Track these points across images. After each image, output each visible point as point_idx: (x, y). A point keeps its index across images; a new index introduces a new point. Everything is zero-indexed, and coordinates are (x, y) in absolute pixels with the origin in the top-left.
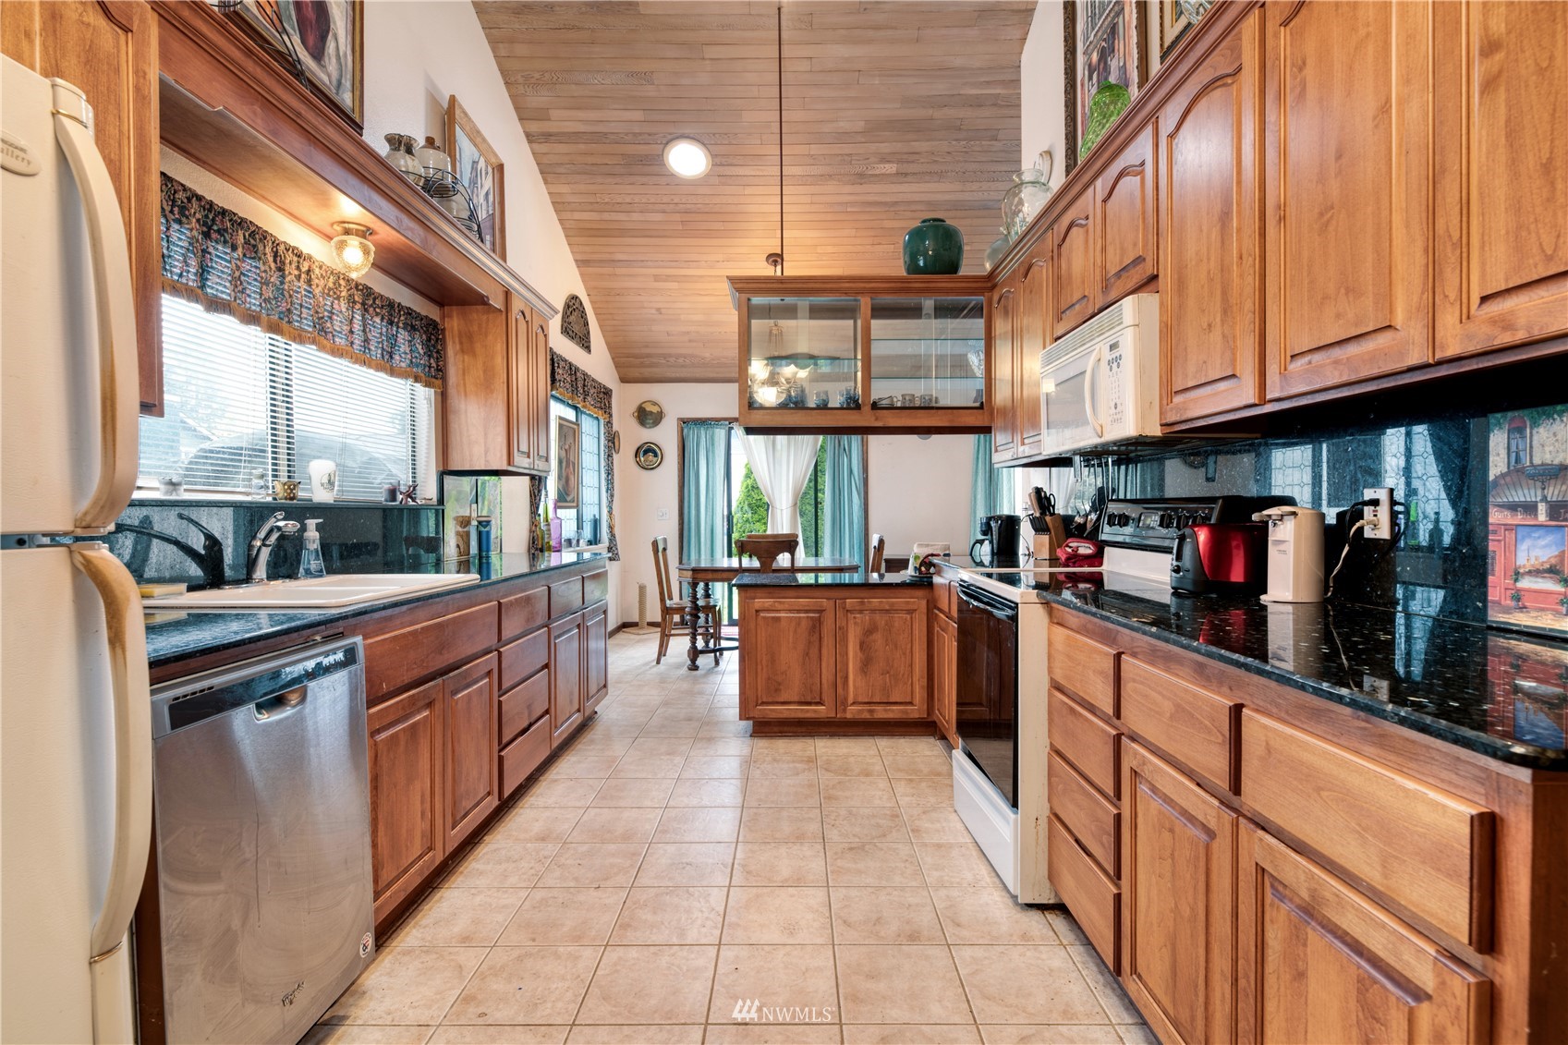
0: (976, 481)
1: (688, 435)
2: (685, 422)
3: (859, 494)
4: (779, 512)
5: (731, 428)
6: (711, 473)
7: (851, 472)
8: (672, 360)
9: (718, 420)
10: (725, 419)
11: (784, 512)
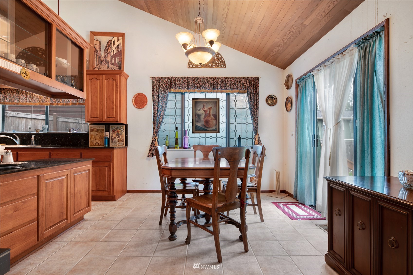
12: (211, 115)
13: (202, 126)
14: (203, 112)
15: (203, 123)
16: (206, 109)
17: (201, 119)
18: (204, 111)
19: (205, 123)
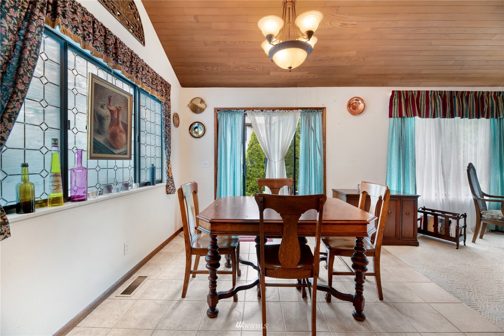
0: (392, 145)
1: (220, 118)
2: (218, 111)
3: (320, 153)
4: (273, 163)
5: (245, 114)
6: (234, 140)
7: (315, 141)
8: (210, 68)
9: (238, 109)
10: (242, 109)
11: (277, 163)
12: (120, 122)
13: (106, 143)
14: (109, 113)
15: (107, 136)
16: (113, 108)
17: (104, 128)
18: (111, 111)
19: (111, 138)
